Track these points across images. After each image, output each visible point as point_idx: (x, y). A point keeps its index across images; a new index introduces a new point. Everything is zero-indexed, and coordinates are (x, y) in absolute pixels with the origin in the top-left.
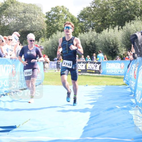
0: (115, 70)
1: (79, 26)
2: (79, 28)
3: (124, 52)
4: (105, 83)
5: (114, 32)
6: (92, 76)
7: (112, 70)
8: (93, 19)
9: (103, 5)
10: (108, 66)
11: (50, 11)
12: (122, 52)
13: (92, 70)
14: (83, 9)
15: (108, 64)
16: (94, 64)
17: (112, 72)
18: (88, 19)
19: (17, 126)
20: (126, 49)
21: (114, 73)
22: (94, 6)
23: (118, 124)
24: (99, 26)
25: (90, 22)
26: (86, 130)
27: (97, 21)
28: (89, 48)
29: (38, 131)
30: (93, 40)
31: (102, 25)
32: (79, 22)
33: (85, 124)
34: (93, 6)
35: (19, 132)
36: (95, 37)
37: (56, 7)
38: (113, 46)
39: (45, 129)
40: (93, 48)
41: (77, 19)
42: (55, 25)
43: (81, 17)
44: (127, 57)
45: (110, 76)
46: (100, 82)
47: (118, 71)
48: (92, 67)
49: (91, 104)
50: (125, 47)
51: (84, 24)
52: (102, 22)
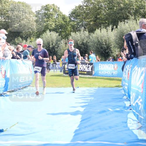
0: (109, 71)
1: (71, 25)
2: (70, 28)
3: (117, 53)
4: (97, 85)
5: (107, 31)
6: (83, 77)
7: (105, 71)
8: (85, 18)
9: (95, 4)
10: (100, 67)
11: (40, 10)
12: (115, 53)
13: (84, 71)
14: (75, 8)
15: (100, 65)
16: (86, 66)
17: (105, 74)
18: (80, 18)
19: (4, 130)
20: (119, 50)
21: (107, 74)
22: (87, 5)
23: (110, 127)
24: (92, 25)
25: (82, 21)
26: (77, 133)
27: (89, 20)
28: (81, 48)
29: (26, 135)
30: (85, 40)
31: (94, 25)
32: (71, 21)
33: (76, 127)
34: (85, 5)
35: (7, 136)
36: (87, 37)
37: (46, 6)
38: (105, 46)
39: (34, 133)
40: (85, 48)
41: (68, 18)
42: (45, 24)
43: (73, 16)
44: (120, 58)
45: (102, 77)
46: (92, 83)
47: (112, 73)
48: (84, 69)
49: (82, 107)
50: (118, 48)
51: (76, 23)
52: (95, 21)
